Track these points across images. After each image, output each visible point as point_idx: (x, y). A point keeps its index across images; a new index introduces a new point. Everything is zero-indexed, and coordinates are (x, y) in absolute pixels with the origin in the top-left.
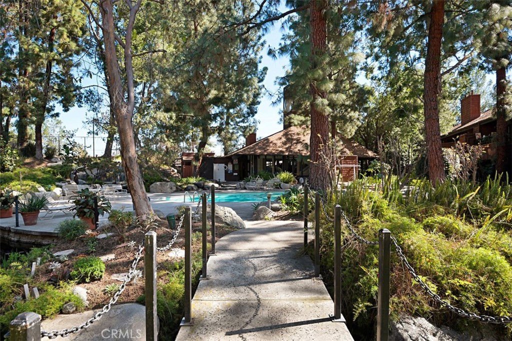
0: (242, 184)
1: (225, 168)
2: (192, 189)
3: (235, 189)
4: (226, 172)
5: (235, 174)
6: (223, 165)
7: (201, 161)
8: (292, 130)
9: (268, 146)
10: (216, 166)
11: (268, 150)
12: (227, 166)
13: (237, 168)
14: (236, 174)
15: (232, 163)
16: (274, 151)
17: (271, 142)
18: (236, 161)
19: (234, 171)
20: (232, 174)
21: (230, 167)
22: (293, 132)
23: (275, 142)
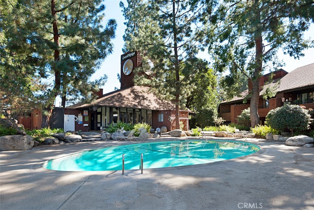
0: (108, 135)
1: (76, 119)
2: (54, 142)
3: (100, 140)
4: (76, 123)
5: (85, 125)
6: (74, 116)
7: (51, 111)
8: (135, 88)
9: (123, 99)
10: (66, 117)
11: (124, 103)
12: (78, 117)
13: (87, 119)
14: (87, 125)
15: (82, 114)
16: (129, 105)
17: (124, 97)
18: (86, 113)
19: (84, 122)
20: (82, 125)
21: (80, 118)
22: (137, 90)
23: (127, 96)
